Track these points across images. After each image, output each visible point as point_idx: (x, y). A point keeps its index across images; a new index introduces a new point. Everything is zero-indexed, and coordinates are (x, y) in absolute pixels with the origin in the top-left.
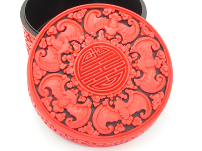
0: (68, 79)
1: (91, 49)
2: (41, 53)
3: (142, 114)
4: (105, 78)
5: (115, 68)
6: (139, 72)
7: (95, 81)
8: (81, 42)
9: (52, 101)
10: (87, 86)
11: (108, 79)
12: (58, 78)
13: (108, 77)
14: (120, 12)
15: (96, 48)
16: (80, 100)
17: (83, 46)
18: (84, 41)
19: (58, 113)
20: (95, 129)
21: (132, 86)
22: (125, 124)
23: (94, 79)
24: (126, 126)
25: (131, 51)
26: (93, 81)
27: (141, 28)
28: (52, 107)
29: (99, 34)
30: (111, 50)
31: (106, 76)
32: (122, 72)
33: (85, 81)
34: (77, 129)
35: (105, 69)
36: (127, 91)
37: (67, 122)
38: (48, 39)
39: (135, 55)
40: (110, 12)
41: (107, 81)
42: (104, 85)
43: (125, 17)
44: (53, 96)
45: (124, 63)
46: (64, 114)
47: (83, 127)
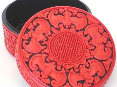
1: (83, 52)
2: (101, 30)
3: (27, 42)
4: (61, 43)
5: (62, 52)
6: (49, 61)
7: (64, 38)
8: (91, 51)
9: (73, 14)
10: (65, 33)
11: (60, 44)
13: (60, 46)
14: (90, 85)
15: (81, 54)
16: (61, 24)
17: (88, 50)
18: (90, 53)
19: (64, 11)
20: (42, 18)
23: (66, 38)
25: (63, 69)
26: (65, 37)
28: (69, 12)
29: (87, 63)
30: (73, 60)
31: (62, 45)
32: (57, 53)
33: (68, 34)
34: (50, 12)
35: (66, 48)
37: (57, 11)
39: (59, 68)
40: (95, 80)
41: (59, 43)
42: (59, 40)
43: (86, 85)
44: (75, 16)
45: (60, 59)
46: (61, 13)
47: (48, 14)
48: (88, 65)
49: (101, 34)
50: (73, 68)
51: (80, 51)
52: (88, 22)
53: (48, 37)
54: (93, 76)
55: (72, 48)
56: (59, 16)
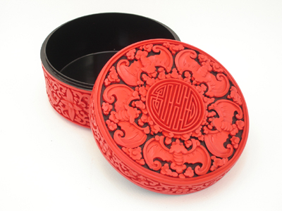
0: (162, 137)
1: (152, 97)
2: (119, 135)
3: (237, 115)
4: (187, 111)
5: (185, 97)
6: (203, 85)
7: (183, 120)
8: (138, 97)
9: (170, 166)
10: (181, 129)
11: (189, 110)
12: (153, 144)
13: (188, 108)
14: (141, 48)
15: (154, 93)
16: (188, 146)
17: (143, 99)
18: (140, 95)
19: (184, 171)
20: (221, 158)
21: (210, 101)
22: (235, 134)
23: (180, 119)
24: (237, 135)
25: (181, 73)
26: (181, 121)
27: (168, 49)
28: (175, 171)
29: (145, 79)
30: (167, 84)
31: (186, 109)
33: (175, 127)
34: (210, 171)
35: (179, 104)
36: (211, 107)
37: (197, 172)
38: (111, 117)
39: (187, 74)
40: (134, 55)
41: (190, 112)
42: (191, 118)
44: (166, 162)
45: (187, 87)
46: (190, 168)
47: (212, 165)
48: (144, 76)
49: (119, 128)
50: (166, 73)
51: (157, 98)
52: (142, 149)
53: (207, 123)
54: (137, 60)
55: (169, 102)
56: (194, 162)
